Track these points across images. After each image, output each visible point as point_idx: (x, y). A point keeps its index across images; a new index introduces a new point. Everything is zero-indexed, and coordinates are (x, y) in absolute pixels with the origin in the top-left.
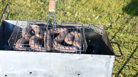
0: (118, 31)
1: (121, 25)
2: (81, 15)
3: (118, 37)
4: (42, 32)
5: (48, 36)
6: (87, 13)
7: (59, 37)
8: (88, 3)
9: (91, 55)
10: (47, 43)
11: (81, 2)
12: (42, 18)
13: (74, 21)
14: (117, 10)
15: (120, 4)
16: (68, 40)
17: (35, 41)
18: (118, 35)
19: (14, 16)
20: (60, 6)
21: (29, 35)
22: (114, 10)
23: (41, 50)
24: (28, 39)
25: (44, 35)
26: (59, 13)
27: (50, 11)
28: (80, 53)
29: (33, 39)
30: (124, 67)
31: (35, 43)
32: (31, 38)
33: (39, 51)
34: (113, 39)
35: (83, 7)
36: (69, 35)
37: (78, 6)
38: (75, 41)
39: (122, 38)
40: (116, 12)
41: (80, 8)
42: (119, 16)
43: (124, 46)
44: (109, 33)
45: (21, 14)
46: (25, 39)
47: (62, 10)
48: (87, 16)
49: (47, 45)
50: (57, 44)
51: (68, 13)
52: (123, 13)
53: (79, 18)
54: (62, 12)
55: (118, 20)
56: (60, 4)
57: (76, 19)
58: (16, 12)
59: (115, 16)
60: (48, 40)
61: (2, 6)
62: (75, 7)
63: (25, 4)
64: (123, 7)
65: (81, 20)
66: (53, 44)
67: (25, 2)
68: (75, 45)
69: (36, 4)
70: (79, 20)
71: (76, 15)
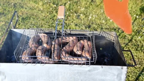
0: (135, 34)
1: (139, 28)
2: (96, 17)
3: (135, 40)
4: (49, 41)
5: (56, 46)
6: (101, 15)
7: (67, 46)
8: (102, 4)
9: (101, 66)
10: (55, 54)
11: (96, 3)
12: (54, 21)
13: (87, 24)
14: (135, 11)
15: (138, 4)
16: (77, 50)
17: (42, 52)
18: (135, 39)
19: (26, 21)
20: (73, 8)
21: (36, 46)
22: (130, 11)
23: (48, 62)
24: (35, 49)
25: (52, 45)
26: (72, 16)
27: (60, 18)
28: (90, 64)
29: (40, 50)
30: (141, 74)
31: (42, 54)
32: (38, 49)
33: (46, 63)
34: (129, 42)
35: (98, 9)
36: (78, 44)
37: (92, 8)
38: (85, 51)
39: (139, 42)
40: (133, 13)
41: (94, 9)
42: (136, 17)
43: (141, 50)
44: (125, 36)
45: (32, 18)
46: (32, 50)
47: (75, 12)
48: (102, 19)
49: (55, 56)
50: (66, 54)
51: (81, 15)
52: (141, 14)
53: (93, 20)
54: (75, 15)
55: (135, 22)
56: (73, 6)
57: (90, 21)
58: (28, 16)
59: (132, 17)
60: (56, 50)
61: (14, 10)
62: (89, 9)
63: (37, 7)
64: (140, 7)
65: (96, 23)
66: (61, 54)
67: (37, 5)
68: (84, 55)
69: (48, 7)
70: (93, 23)
71: (90, 17)
